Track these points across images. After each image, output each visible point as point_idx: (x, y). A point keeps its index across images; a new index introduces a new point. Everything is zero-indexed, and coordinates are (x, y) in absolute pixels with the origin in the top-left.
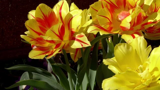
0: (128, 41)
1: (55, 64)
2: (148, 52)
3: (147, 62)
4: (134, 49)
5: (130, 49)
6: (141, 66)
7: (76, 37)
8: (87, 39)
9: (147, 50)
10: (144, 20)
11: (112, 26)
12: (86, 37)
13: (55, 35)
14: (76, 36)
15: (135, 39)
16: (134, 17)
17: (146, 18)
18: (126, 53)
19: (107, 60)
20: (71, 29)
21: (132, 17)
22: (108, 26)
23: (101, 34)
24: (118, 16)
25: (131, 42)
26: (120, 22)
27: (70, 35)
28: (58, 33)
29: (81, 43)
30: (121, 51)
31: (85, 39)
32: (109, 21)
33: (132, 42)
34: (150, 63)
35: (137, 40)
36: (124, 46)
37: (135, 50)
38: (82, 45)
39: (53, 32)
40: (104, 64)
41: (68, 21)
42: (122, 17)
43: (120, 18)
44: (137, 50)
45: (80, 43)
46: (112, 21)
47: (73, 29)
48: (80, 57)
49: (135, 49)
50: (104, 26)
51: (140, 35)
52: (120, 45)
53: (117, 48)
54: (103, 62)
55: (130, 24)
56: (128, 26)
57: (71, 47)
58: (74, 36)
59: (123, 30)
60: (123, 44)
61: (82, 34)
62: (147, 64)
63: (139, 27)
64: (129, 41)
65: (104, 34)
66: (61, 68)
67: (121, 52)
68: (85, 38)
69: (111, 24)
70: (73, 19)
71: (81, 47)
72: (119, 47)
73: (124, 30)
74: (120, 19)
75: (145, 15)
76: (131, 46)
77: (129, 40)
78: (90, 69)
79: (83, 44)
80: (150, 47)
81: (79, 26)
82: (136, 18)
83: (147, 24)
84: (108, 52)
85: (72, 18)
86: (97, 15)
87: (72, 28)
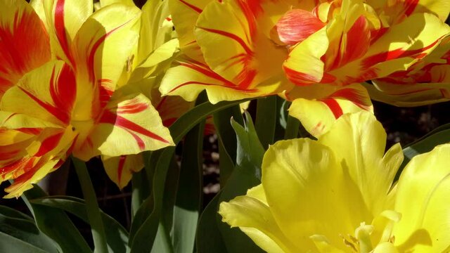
0: (315, 125)
1: (46, 201)
2: (390, 171)
3: (387, 214)
4: (338, 158)
5: (324, 161)
6: (363, 226)
7: (118, 110)
8: (159, 119)
9: (387, 160)
10: (372, 43)
11: (253, 64)
12: (156, 113)
13: (37, 104)
14: (117, 107)
15: (341, 118)
16: (337, 34)
17: (379, 34)
18: (306, 178)
19: (233, 202)
20: (100, 81)
21: (329, 36)
22: (239, 68)
23: (213, 100)
24: (276, 28)
25: (325, 131)
26: (285, 50)
27: (98, 101)
28: (48, 99)
29: (135, 133)
30: (288, 168)
31: (152, 119)
32: (240, 50)
33: (328, 132)
34: (400, 219)
35: (349, 124)
36: (300, 149)
37: (343, 163)
38: (141, 144)
39: (28, 97)
40: (224, 220)
41: (87, 49)
42: (289, 33)
43: (283, 34)
44: (348, 163)
45: (134, 135)
46: (254, 47)
47: (105, 80)
48: (138, 170)
49: (341, 160)
50: (224, 70)
51: (358, 101)
52: (284, 147)
53: (273, 158)
54: (220, 213)
55: (322, 64)
56: (315, 70)
57: (100, 149)
58: (109, 106)
59: (297, 84)
60: (295, 141)
61: (143, 99)
62: (386, 220)
63: (353, 68)
64: (320, 128)
65: (223, 99)
66: (68, 213)
67: (287, 173)
68: (153, 113)
69: (250, 58)
70: (107, 40)
71: (137, 151)
72: (280, 155)
73: (300, 85)
74: (282, 39)
75: (377, 26)
76: (327, 148)
77: (319, 125)
78: (175, 207)
79: (143, 137)
80: (397, 151)
81: (132, 60)
82: (345, 36)
83: (384, 56)
84: (238, 161)
85: (102, 40)
86: (198, 30)
87: (103, 78)
